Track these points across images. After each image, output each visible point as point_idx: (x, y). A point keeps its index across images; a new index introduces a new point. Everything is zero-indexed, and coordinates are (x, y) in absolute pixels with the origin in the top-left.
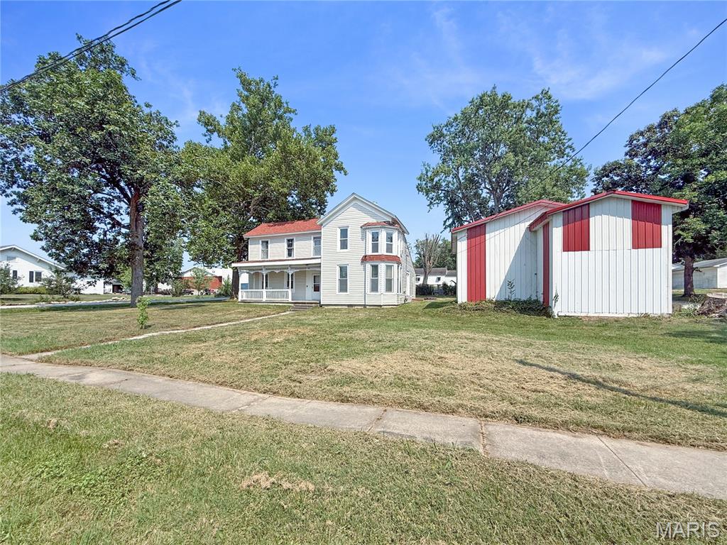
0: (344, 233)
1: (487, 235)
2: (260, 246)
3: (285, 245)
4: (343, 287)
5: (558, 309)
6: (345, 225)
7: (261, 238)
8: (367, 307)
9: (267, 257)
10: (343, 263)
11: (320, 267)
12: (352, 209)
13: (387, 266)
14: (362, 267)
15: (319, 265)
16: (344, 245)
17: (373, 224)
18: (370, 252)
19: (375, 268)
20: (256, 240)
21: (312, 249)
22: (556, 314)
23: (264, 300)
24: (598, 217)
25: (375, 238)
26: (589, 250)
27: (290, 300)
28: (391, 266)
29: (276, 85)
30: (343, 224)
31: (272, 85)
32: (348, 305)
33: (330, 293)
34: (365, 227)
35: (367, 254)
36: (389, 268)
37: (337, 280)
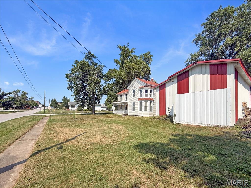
0: (134, 91)
1: (166, 88)
2: (120, 97)
3: (125, 96)
5: (176, 120)
8: (139, 116)
9: (122, 100)
10: (134, 101)
11: (128, 103)
12: (136, 83)
13: (145, 102)
14: (138, 102)
16: (134, 96)
17: (141, 87)
19: (141, 102)
20: (119, 95)
22: (174, 123)
25: (141, 92)
27: (123, 113)
28: (147, 102)
29: (128, 46)
30: (134, 88)
31: (127, 46)
32: (135, 116)
33: (130, 112)
34: (139, 89)
35: (139, 98)
36: (146, 102)
37: (132, 107)
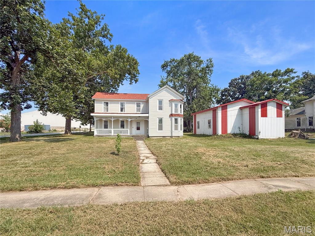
0: (160, 102)
1: (228, 109)
2: (103, 105)
4: (160, 128)
6: (161, 99)
7: (103, 100)
8: (173, 137)
9: (108, 111)
10: (161, 117)
12: (164, 92)
14: (170, 119)
15: (148, 117)
17: (175, 100)
18: (174, 113)
19: (176, 120)
20: (100, 101)
21: (136, 109)
23: (112, 135)
24: (269, 107)
25: (176, 106)
26: (267, 117)
30: (161, 98)
32: (163, 137)
33: (154, 131)
34: (171, 101)
35: (173, 113)
37: (158, 125)
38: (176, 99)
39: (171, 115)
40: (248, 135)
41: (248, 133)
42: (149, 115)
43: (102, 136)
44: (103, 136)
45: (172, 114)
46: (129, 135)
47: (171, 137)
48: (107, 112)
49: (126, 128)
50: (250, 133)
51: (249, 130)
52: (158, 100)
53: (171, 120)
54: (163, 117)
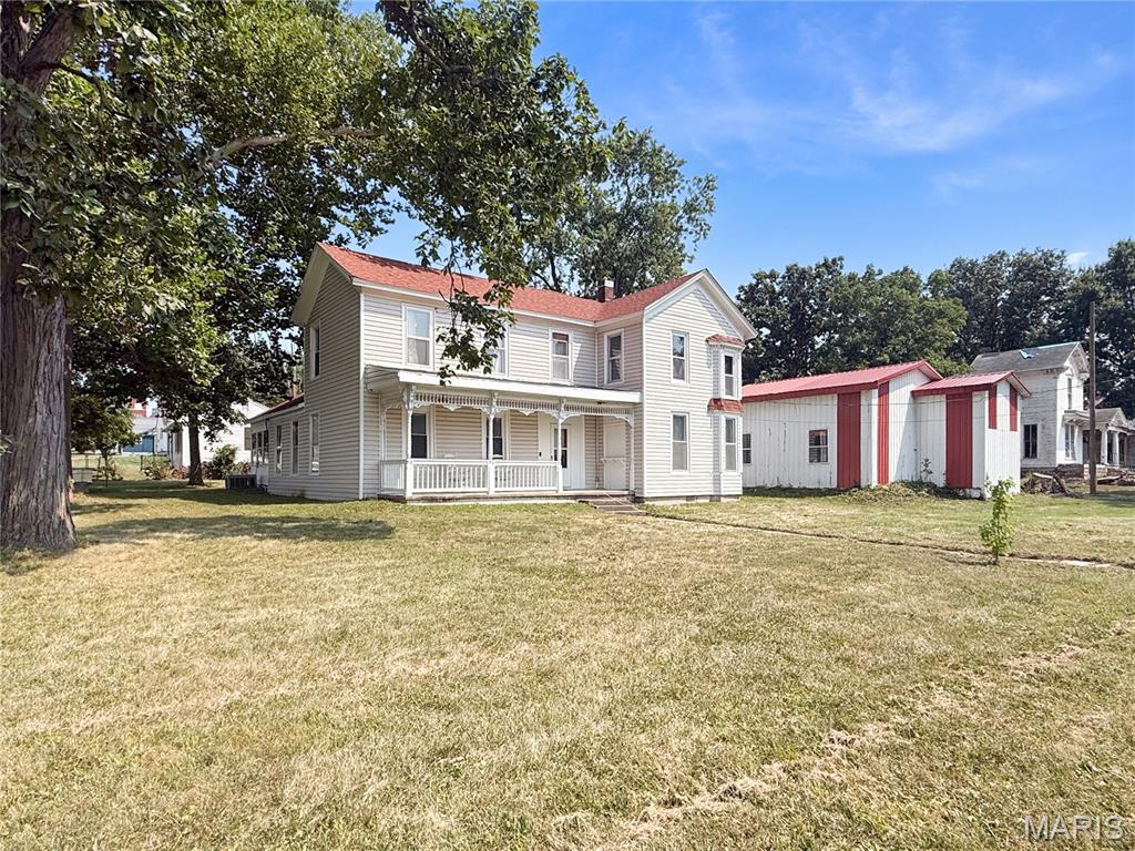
0: (679, 344)
1: (890, 394)
2: (404, 324)
4: (680, 461)
6: (681, 328)
8: (723, 499)
9: (425, 361)
10: (680, 408)
14: (710, 419)
15: (639, 408)
17: (724, 340)
18: (722, 394)
20: (387, 303)
21: (550, 362)
23: (492, 494)
24: (999, 396)
25: (727, 367)
26: (996, 428)
27: (561, 490)
30: (680, 325)
32: (688, 497)
34: (713, 342)
37: (670, 444)
38: (726, 335)
39: (716, 404)
40: (942, 485)
41: (940, 481)
42: (642, 397)
43: (444, 500)
44: (450, 500)
45: (719, 400)
46: (561, 492)
47: (715, 498)
48: (424, 368)
49: (513, 458)
50: (947, 480)
51: (944, 471)
52: (673, 331)
53: (716, 425)
54: (688, 410)
